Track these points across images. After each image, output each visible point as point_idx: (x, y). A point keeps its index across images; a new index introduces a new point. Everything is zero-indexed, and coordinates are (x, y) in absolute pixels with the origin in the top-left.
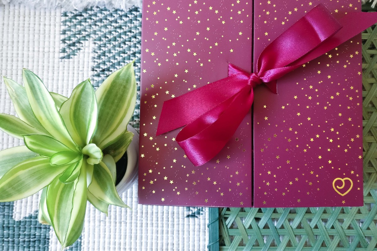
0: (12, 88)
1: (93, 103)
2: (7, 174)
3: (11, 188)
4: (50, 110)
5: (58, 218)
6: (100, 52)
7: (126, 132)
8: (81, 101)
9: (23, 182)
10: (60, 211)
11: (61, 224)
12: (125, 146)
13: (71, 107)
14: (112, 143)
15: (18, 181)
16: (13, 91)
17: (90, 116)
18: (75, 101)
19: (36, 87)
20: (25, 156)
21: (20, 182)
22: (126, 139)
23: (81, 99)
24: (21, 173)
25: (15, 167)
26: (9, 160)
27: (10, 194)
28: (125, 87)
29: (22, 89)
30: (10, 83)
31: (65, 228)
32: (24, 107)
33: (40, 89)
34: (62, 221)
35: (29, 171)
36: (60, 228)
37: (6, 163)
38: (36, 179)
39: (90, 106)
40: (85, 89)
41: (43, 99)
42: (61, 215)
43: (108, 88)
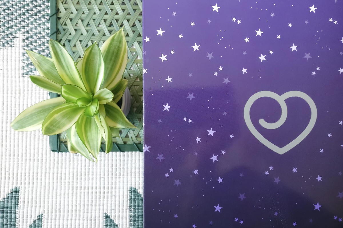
0: (34, 58)
1: (100, 60)
2: (47, 117)
3: (52, 127)
4: (70, 69)
5: (89, 143)
6: (28, 42)
7: (122, 80)
8: (90, 60)
9: (59, 122)
10: (88, 138)
11: (91, 146)
12: (122, 90)
13: (82, 66)
14: (113, 89)
15: (56, 122)
16: (35, 60)
17: (99, 70)
18: (85, 60)
19: (59, 52)
20: (51, 106)
21: (57, 122)
22: (122, 85)
23: (90, 58)
24: (56, 116)
25: (50, 113)
26: (40, 111)
27: (54, 130)
28: (119, 47)
29: (42, 58)
30: (32, 54)
31: (95, 147)
32: (45, 71)
33: (62, 54)
34: (91, 144)
35: (61, 114)
36: (92, 148)
37: (39, 114)
38: (67, 119)
39: (98, 62)
40: (93, 50)
41: (65, 61)
42: (89, 140)
43: (107, 49)
